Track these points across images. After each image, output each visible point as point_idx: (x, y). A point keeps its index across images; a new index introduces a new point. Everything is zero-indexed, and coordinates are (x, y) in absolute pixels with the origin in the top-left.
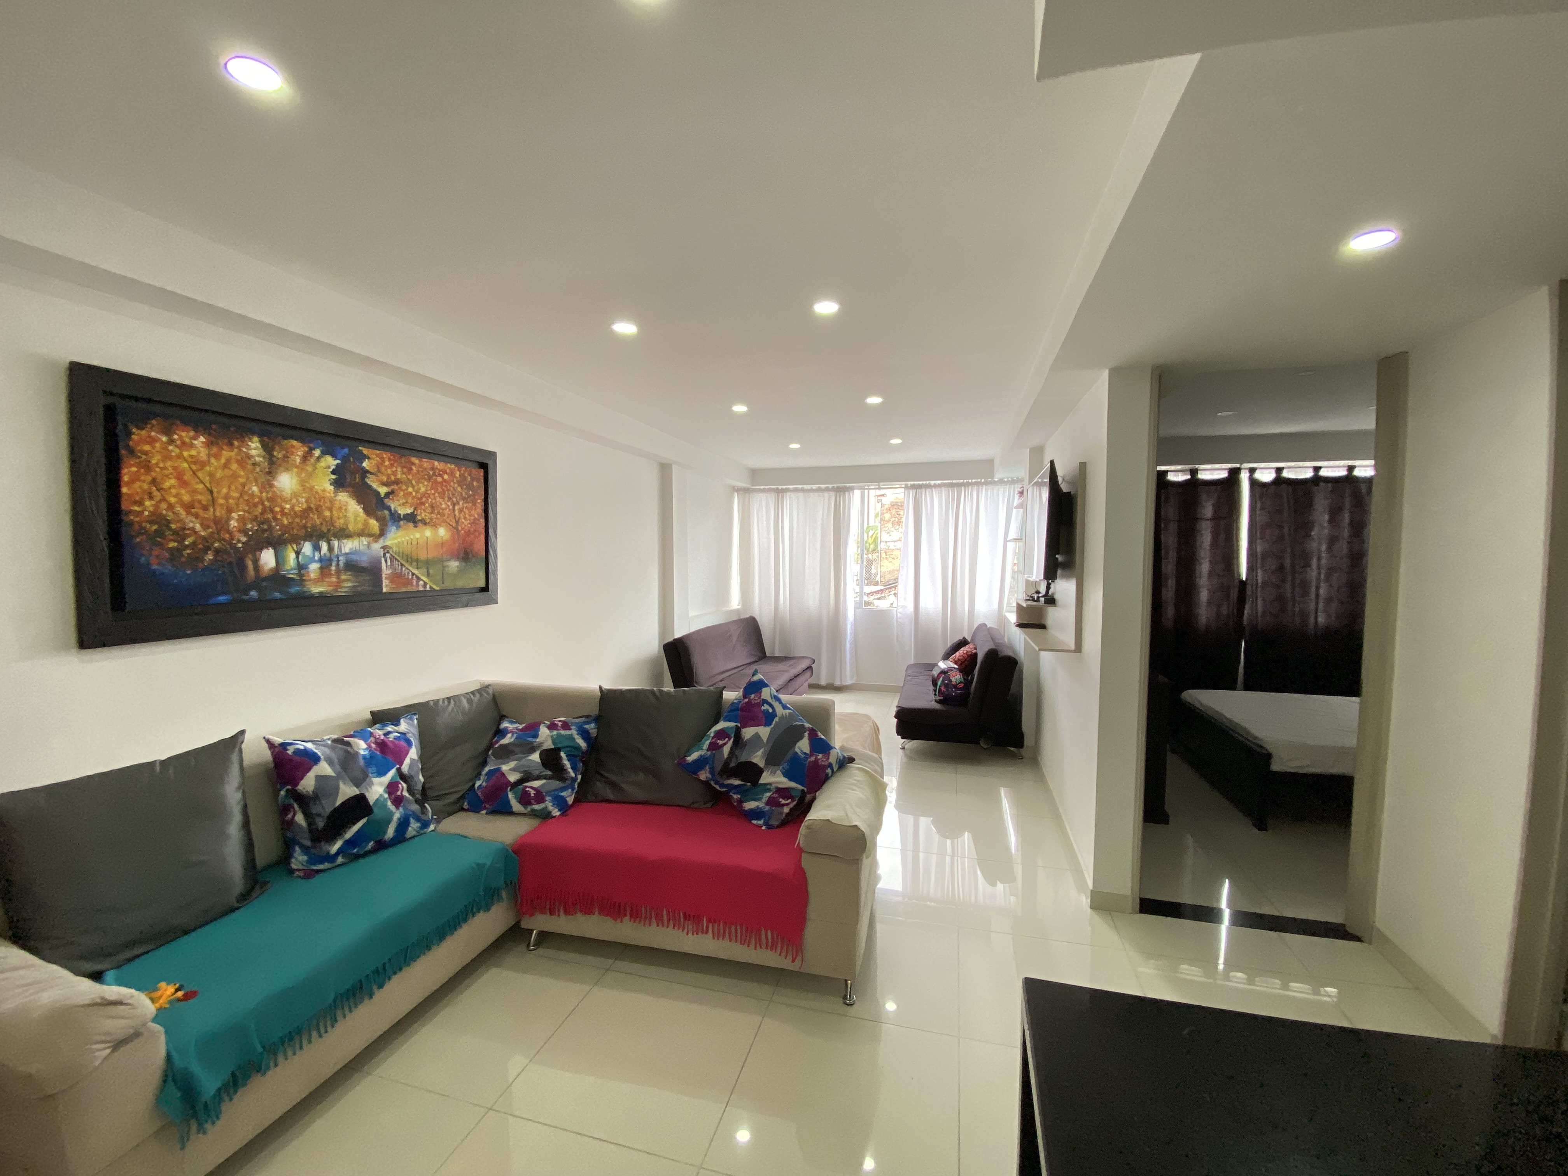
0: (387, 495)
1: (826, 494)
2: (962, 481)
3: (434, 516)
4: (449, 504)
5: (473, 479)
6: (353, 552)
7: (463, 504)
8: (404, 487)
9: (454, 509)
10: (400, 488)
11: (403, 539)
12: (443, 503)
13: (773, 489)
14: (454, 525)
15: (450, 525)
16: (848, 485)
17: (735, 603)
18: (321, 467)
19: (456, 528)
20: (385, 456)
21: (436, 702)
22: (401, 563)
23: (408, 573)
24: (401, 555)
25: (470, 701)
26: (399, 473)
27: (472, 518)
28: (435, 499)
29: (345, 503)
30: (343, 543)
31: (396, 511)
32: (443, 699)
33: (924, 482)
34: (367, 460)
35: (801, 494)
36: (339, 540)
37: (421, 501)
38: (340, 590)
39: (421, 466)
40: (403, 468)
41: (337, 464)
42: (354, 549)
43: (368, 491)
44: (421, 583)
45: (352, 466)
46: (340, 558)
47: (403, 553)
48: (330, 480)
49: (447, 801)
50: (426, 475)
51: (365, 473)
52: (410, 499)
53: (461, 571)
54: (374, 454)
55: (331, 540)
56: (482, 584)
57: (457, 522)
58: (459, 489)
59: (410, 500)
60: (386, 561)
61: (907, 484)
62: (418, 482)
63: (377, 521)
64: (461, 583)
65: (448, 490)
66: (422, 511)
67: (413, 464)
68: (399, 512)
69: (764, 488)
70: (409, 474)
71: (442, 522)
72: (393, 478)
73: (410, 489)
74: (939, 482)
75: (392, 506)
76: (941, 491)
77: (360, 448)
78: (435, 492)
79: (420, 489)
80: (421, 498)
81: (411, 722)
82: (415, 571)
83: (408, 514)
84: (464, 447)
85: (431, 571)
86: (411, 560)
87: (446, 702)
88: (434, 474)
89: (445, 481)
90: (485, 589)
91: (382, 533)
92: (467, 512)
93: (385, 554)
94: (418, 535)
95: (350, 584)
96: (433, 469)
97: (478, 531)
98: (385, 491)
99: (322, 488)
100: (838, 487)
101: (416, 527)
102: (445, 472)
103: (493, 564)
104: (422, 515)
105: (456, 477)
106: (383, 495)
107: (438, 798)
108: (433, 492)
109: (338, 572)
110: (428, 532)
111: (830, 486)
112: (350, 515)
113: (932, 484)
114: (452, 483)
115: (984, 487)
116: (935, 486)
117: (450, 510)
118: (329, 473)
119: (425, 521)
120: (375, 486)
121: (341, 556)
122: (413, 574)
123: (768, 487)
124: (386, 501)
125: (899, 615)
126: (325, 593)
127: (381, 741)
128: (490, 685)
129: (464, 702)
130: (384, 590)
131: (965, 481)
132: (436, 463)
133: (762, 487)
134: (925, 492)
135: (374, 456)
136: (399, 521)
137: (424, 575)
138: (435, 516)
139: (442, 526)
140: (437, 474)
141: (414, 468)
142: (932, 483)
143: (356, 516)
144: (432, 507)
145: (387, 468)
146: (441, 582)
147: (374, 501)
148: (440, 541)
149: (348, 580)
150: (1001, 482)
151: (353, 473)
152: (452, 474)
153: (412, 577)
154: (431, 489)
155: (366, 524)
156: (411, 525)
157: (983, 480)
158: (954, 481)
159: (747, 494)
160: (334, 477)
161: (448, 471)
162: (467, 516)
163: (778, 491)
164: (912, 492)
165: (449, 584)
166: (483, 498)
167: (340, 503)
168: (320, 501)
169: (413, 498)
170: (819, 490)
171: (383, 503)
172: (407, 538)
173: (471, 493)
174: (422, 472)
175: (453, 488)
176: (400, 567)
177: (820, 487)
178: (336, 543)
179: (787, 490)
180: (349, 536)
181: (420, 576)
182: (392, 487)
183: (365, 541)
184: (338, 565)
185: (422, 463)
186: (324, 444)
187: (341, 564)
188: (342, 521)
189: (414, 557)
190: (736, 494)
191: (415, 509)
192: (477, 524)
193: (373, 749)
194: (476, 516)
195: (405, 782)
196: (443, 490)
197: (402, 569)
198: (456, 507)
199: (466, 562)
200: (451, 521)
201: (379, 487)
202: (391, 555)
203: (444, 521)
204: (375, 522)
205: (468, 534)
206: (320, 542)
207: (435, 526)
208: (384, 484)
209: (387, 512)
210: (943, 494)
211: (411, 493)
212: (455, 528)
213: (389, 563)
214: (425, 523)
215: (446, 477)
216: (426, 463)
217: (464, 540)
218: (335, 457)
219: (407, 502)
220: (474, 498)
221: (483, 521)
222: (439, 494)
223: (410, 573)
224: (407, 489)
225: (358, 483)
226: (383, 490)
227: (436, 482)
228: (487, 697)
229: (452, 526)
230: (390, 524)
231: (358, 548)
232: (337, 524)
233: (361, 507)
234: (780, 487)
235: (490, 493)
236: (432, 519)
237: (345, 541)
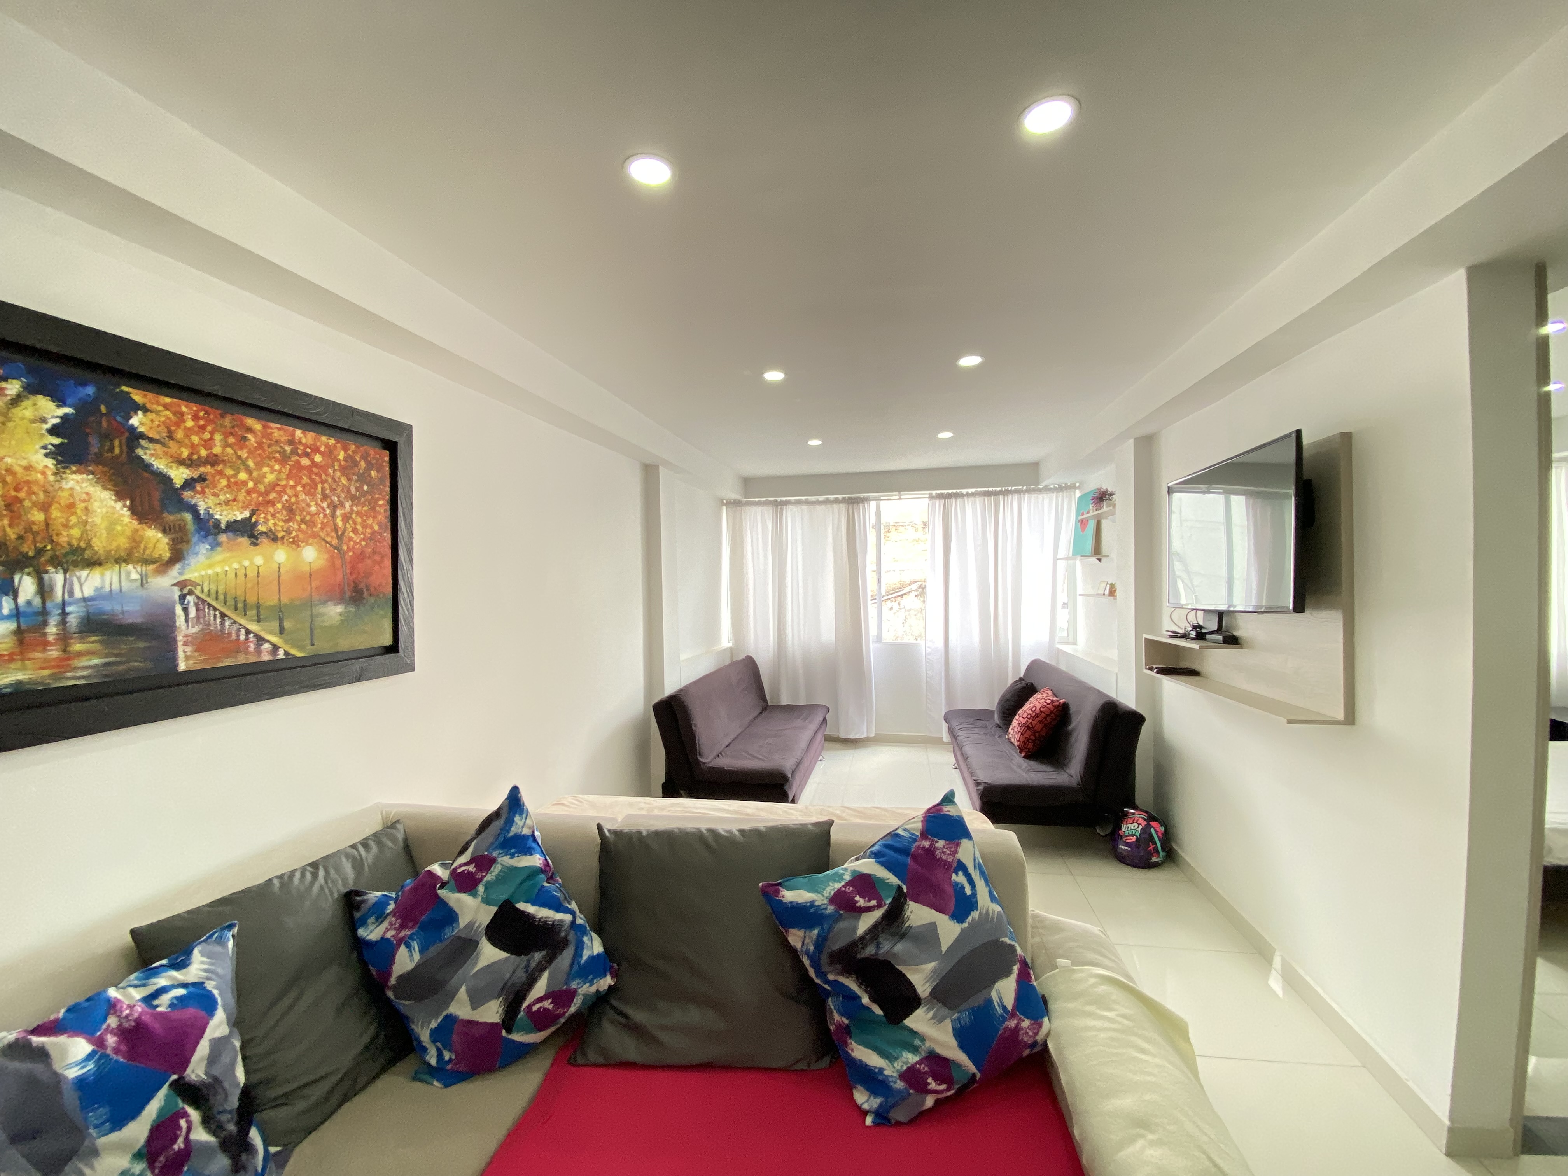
0: (189, 484)
1: (835, 506)
2: (999, 489)
3: (294, 525)
4: (325, 505)
5: (370, 466)
6: (100, 595)
7: (351, 506)
8: (229, 472)
9: (333, 515)
10: (220, 473)
11: (227, 568)
12: (313, 503)
13: (771, 501)
14: (335, 542)
15: (327, 542)
16: (862, 495)
17: (726, 641)
18: (22, 419)
19: (338, 548)
20: (184, 409)
21: (285, 880)
22: (221, 613)
23: (239, 630)
24: (221, 597)
25: (358, 864)
26: (218, 444)
27: (369, 531)
28: (296, 496)
29: (84, 496)
30: (79, 579)
31: (211, 516)
32: (303, 870)
33: (955, 491)
34: (140, 413)
35: (805, 507)
36: (65, 572)
37: (267, 499)
38: (69, 674)
40: (226, 435)
41: (66, 415)
42: (107, 589)
43: (146, 475)
45: (104, 424)
46: (69, 609)
47: (225, 595)
48: (45, 447)
49: (301, 1105)
50: (279, 452)
51: (135, 437)
52: (243, 492)
53: (346, 620)
54: (158, 404)
55: (47, 572)
56: (388, 641)
57: (340, 538)
58: (344, 481)
59: (242, 496)
60: (186, 610)
61: (932, 493)
62: (259, 465)
63: (164, 531)
64: (347, 643)
65: (323, 482)
66: (269, 517)
67: (250, 430)
68: (217, 517)
69: (759, 501)
70: (241, 448)
71: (310, 537)
72: (204, 453)
73: (243, 476)
74: (973, 490)
75: (202, 507)
76: (975, 502)
77: (125, 388)
78: (298, 483)
79: (264, 476)
80: (267, 493)
81: (218, 949)
82: (253, 627)
83: (235, 521)
84: (353, 411)
85: (287, 625)
86: (245, 606)
87: (309, 876)
88: (294, 452)
89: (314, 464)
90: (393, 649)
91: (177, 557)
92: (359, 520)
93: (183, 597)
94: (259, 561)
95: (96, 661)
96: (291, 442)
97: (380, 553)
98: (185, 476)
99: (24, 463)
100: (849, 498)
101: (255, 545)
102: (317, 450)
103: (407, 605)
104: (267, 523)
105: (339, 461)
106: (178, 483)
107: (283, 1100)
108: (292, 483)
109: (64, 638)
110: (281, 555)
111: (840, 497)
112: (98, 519)
113: (965, 493)
114: (330, 471)
115: (1027, 495)
116: (968, 495)
117: (325, 516)
118: (44, 432)
119: (274, 534)
120: (160, 465)
121: (70, 604)
122: (248, 632)
123: (765, 499)
124: (187, 495)
125: (929, 650)
126: (28, 683)
127: (133, 1024)
128: (398, 821)
129: (347, 867)
130: (182, 666)
131: (1004, 489)
132: (298, 433)
133: (757, 500)
134: (956, 502)
135: (160, 408)
136: (216, 535)
137: (271, 633)
138: (296, 527)
139: (311, 544)
140: (300, 452)
141: (250, 436)
142: (964, 491)
143: (112, 523)
144: (290, 510)
145: (189, 432)
146: (309, 642)
147: (157, 495)
148: (306, 569)
149: (88, 653)
150: (1047, 489)
151: (106, 437)
152: (330, 454)
153: (247, 639)
154: (289, 477)
155: (136, 541)
156: (244, 541)
157: (1025, 488)
158: (990, 489)
159: (738, 508)
160: (57, 441)
161: (322, 449)
162: (359, 527)
163: (776, 504)
164: (939, 504)
165: (324, 647)
166: (388, 497)
167: (72, 496)
168: (17, 489)
169: (249, 492)
170: (827, 502)
171: (181, 501)
172: (236, 566)
173: (365, 488)
174: (269, 446)
175: (333, 479)
176: (219, 621)
177: (827, 499)
178: (57, 578)
179: (787, 503)
180: (93, 563)
181: (262, 634)
182: (202, 469)
183: (133, 572)
184: (63, 622)
185: (269, 431)
186: (30, 371)
187: (73, 621)
188: (76, 532)
189: (252, 600)
190: (724, 508)
191: (253, 513)
192: (378, 541)
193: (109, 1051)
194: (376, 528)
195: (196, 1105)
196: (313, 480)
197: (223, 622)
198: (338, 512)
199: (358, 606)
200: (328, 535)
201: (171, 467)
202: (198, 598)
203: (315, 536)
204: (160, 535)
205: (361, 556)
206: (17, 578)
207: (295, 543)
208: (181, 462)
209: (188, 517)
210: (978, 505)
211: (245, 483)
212: (335, 548)
213: (193, 613)
214: (275, 539)
215: (318, 458)
216: (277, 430)
217: (353, 568)
218: (61, 401)
219: (234, 500)
220: (373, 498)
221: (388, 535)
222: (304, 487)
223: (243, 631)
224: (236, 475)
225: (117, 457)
226: (179, 475)
227: (298, 466)
228: (393, 847)
229: (331, 545)
230: (195, 539)
231: (116, 586)
232: (63, 540)
233: (125, 506)
234: (779, 499)
235: (400, 490)
236: (289, 532)
237: (84, 573)
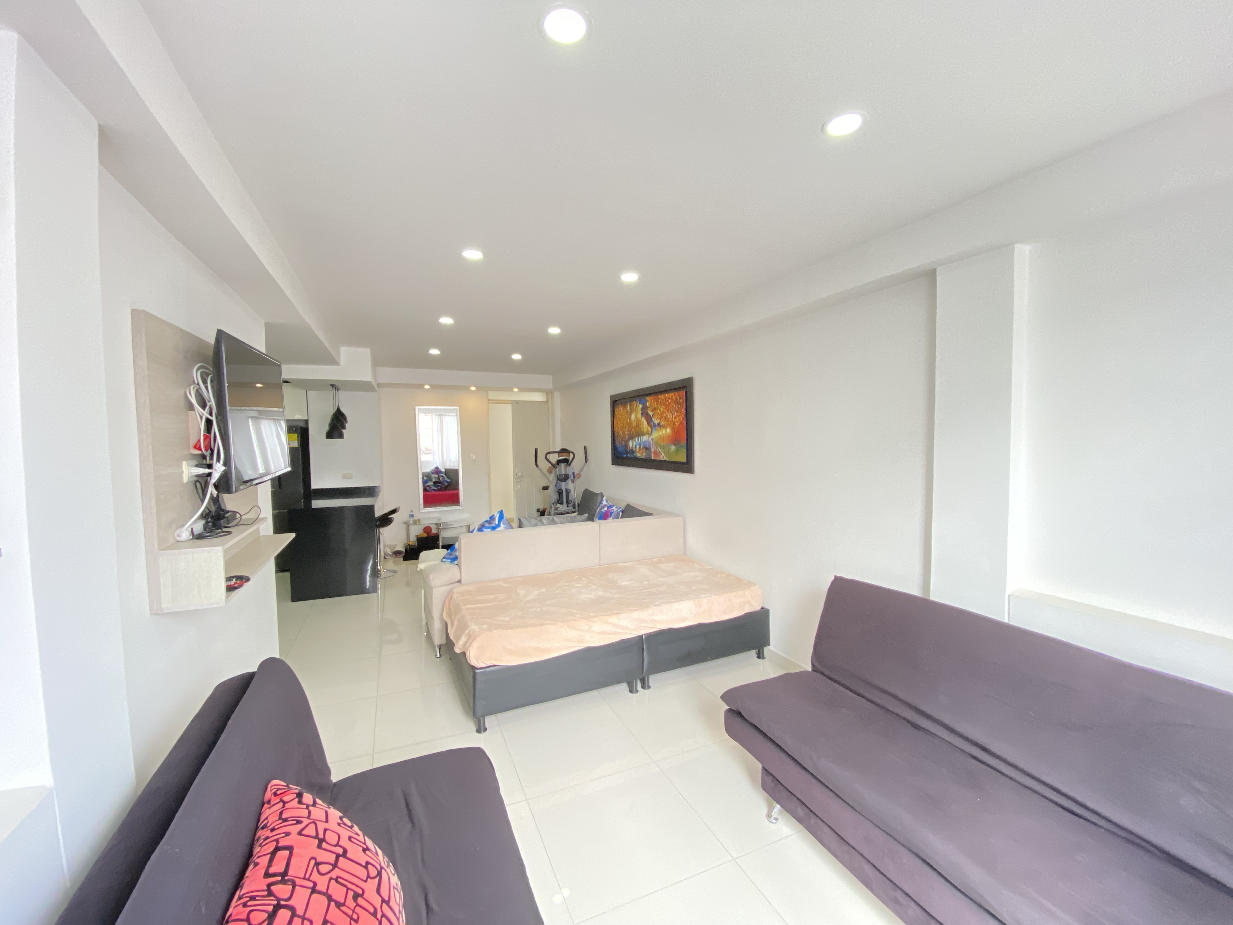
0: (652, 415)
3: (666, 422)
5: (680, 397)
19: (673, 428)
22: (656, 447)
24: (655, 443)
39: (662, 398)
43: (648, 415)
44: (662, 456)
57: (673, 424)
58: (675, 404)
70: (660, 404)
75: (653, 421)
79: (660, 409)
80: (661, 414)
83: (659, 423)
86: (659, 445)
89: (669, 403)
104: (662, 423)
105: (673, 398)
120: (650, 412)
124: (652, 418)
147: (649, 419)
148: (668, 435)
153: (660, 454)
156: (659, 428)
166: (685, 408)
172: (657, 435)
181: (663, 453)
182: (654, 411)
191: (660, 420)
192: (683, 424)
203: (670, 424)
207: (666, 428)
214: (663, 427)
219: (658, 417)
220: (681, 408)
221: (686, 421)
224: (657, 410)
